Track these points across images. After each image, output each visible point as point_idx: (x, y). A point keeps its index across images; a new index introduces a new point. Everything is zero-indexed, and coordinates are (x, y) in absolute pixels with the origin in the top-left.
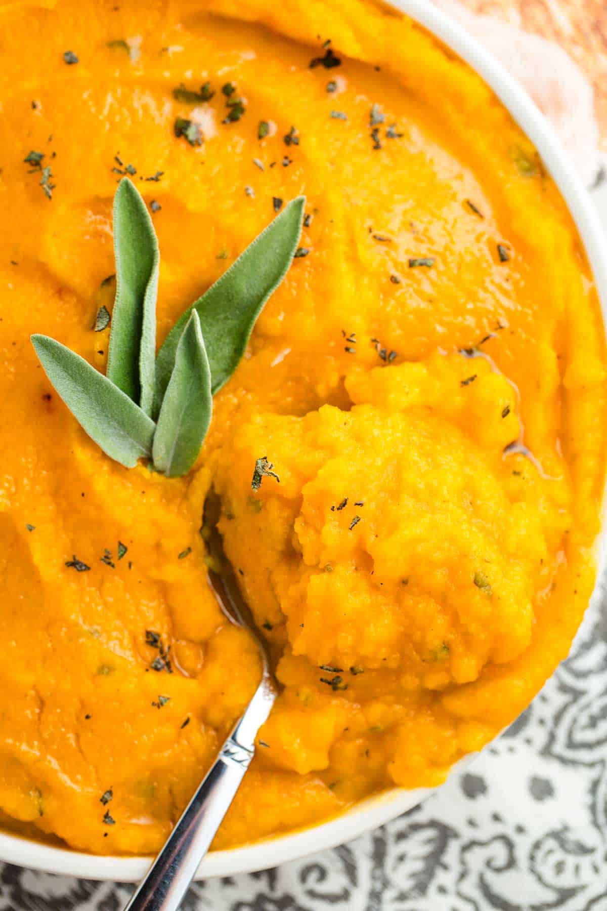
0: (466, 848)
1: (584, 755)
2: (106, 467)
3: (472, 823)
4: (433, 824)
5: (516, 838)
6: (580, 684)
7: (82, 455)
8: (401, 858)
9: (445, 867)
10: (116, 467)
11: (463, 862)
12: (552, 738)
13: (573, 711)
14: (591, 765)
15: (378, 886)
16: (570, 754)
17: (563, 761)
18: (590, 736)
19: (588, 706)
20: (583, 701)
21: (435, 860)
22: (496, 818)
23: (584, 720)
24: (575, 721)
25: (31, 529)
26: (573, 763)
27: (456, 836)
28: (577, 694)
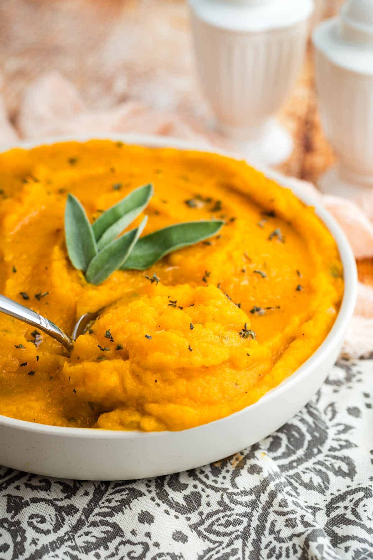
0: (123, 543)
1: (213, 537)
3: (133, 533)
4: (114, 525)
5: (152, 547)
6: (232, 506)
8: (87, 534)
9: (107, 548)
11: (117, 549)
12: (202, 522)
13: (220, 515)
14: (214, 542)
15: (66, 537)
16: (205, 533)
17: (200, 534)
18: (222, 529)
19: (230, 516)
20: (228, 513)
21: (103, 542)
22: (148, 535)
23: (223, 521)
24: (219, 519)
25: (15, 271)
26: (205, 537)
27: (122, 536)
28: (226, 508)
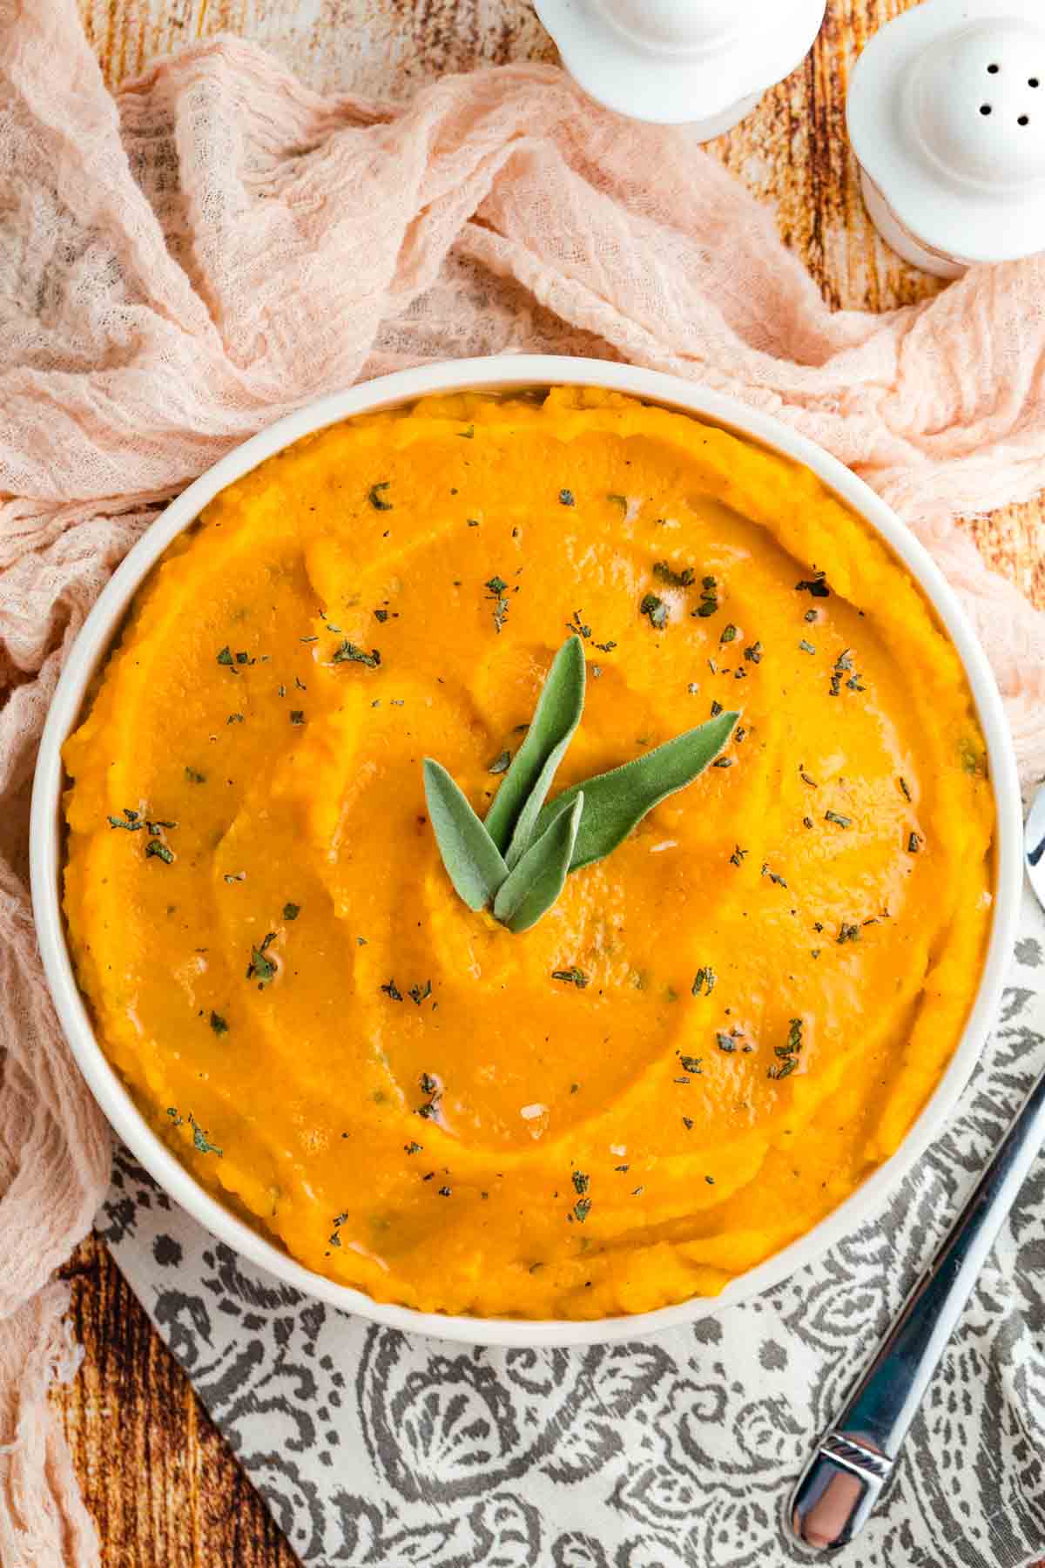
0: (678, 1386)
1: (827, 1338)
2: (451, 905)
3: (693, 1364)
4: (655, 1351)
5: (730, 1394)
6: (850, 1268)
7: (431, 886)
8: (613, 1373)
9: (653, 1397)
10: (461, 906)
11: (671, 1398)
12: (803, 1310)
13: (833, 1290)
14: (831, 1350)
15: (581, 1391)
16: (814, 1332)
17: (805, 1337)
18: (840, 1321)
19: (850, 1291)
20: (846, 1285)
21: (645, 1386)
22: (719, 1368)
23: (839, 1303)
24: (831, 1301)
25: (362, 942)
26: (816, 1342)
27: (675, 1372)
28: (843, 1276)
